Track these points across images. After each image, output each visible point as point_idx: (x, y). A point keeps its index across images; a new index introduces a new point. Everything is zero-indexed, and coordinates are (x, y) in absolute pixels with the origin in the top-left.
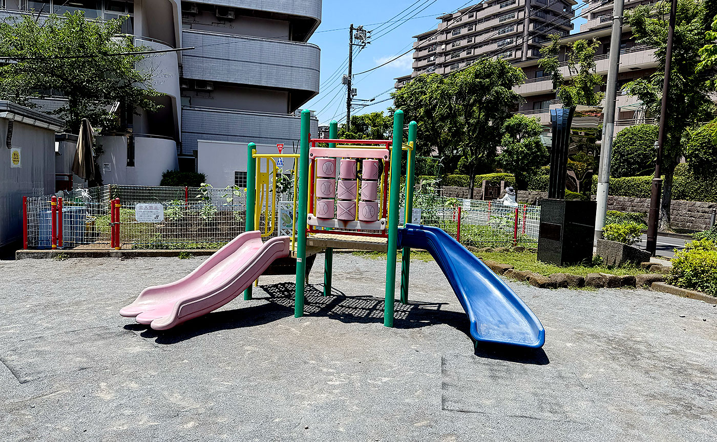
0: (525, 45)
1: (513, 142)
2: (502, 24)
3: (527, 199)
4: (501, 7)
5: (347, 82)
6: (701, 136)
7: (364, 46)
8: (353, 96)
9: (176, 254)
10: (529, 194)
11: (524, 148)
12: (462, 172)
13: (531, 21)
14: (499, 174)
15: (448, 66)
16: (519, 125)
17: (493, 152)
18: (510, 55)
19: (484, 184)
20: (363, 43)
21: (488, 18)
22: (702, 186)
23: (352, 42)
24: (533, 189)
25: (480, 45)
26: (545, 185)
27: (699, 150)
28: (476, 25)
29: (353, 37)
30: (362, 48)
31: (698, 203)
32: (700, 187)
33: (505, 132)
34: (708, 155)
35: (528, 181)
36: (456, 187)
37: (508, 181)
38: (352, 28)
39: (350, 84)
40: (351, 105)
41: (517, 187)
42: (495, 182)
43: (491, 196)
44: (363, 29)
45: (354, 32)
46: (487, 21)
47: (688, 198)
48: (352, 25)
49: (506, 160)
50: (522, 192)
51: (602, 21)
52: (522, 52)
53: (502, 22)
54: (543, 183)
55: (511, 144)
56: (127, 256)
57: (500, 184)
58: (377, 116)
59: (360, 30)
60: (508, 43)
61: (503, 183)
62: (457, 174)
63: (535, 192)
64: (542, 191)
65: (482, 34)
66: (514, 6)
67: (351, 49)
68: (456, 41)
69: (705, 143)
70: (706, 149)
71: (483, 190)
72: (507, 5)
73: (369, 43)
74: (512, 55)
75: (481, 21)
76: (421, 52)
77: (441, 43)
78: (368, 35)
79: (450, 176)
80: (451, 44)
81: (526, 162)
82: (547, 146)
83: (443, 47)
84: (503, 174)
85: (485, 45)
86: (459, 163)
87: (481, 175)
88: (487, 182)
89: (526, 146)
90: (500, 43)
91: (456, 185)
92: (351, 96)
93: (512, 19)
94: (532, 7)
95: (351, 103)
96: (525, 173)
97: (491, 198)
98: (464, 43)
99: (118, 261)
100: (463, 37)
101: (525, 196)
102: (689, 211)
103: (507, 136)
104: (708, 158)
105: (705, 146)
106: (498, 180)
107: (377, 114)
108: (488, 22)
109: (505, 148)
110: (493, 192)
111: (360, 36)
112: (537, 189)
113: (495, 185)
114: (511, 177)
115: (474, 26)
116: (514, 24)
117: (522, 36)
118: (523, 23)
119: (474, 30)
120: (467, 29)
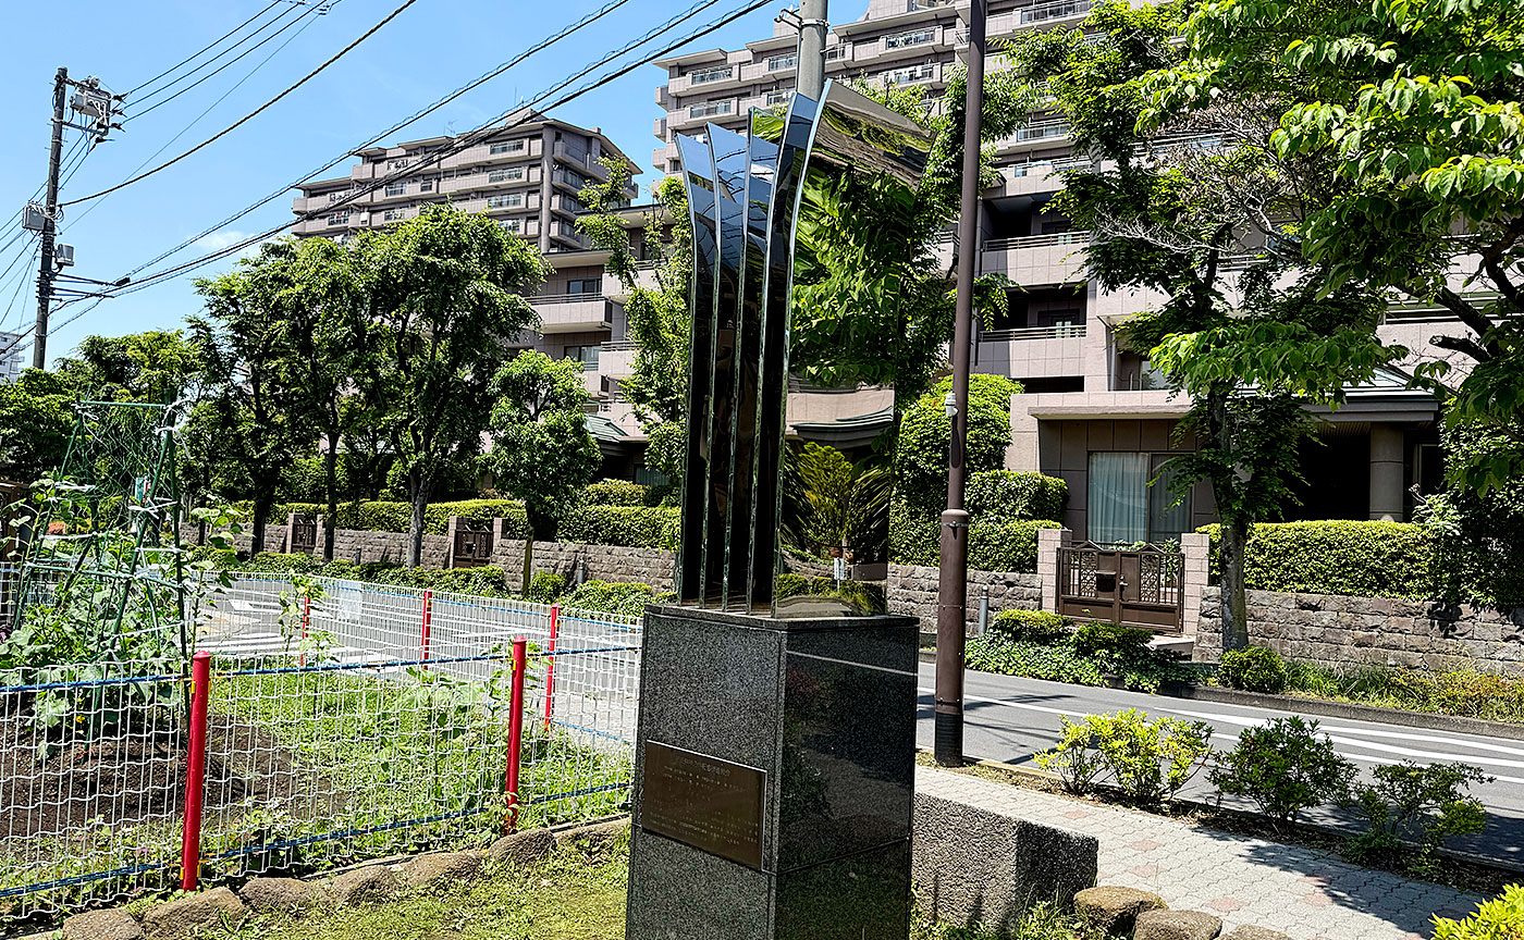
0: (543, 237)
1: (520, 419)
2: (497, 187)
3: (555, 561)
4: (493, 152)
5: (44, 225)
6: (918, 423)
7: (103, 134)
8: (60, 266)
10: (561, 550)
11: (547, 435)
12: (398, 496)
13: (555, 190)
14: (490, 502)
16: (534, 377)
17: (471, 445)
19: (452, 527)
20: (100, 126)
21: (465, 170)
22: (926, 531)
23: (60, 116)
24: (570, 539)
26: (595, 528)
27: (916, 453)
28: (439, 180)
29: (67, 104)
30: (98, 140)
31: (920, 570)
32: (922, 534)
33: (498, 394)
34: (934, 464)
35: (557, 519)
36: (382, 533)
37: (509, 520)
38: (62, 79)
39: (53, 229)
40: (51, 291)
41: (530, 533)
42: (478, 522)
43: (469, 556)
44: (101, 86)
45: (70, 91)
46: (462, 175)
47: (899, 558)
48: (64, 72)
49: (505, 466)
50: (543, 545)
53: (495, 184)
54: (591, 523)
55: (514, 423)
57: (491, 527)
58: (162, 340)
59: (91, 89)
60: (508, 229)
61: (498, 522)
62: (387, 499)
63: (572, 546)
64: (589, 543)
66: (519, 153)
67: (58, 136)
68: (394, 208)
69: (927, 437)
70: (931, 450)
71: (451, 539)
72: (504, 150)
73: (118, 127)
75: (448, 173)
76: (311, 222)
77: (360, 207)
78: (114, 103)
79: (368, 504)
80: (383, 213)
81: (552, 470)
82: (597, 439)
83: (365, 216)
84: (499, 502)
86: (391, 472)
87: (446, 504)
88: (460, 521)
89: (551, 430)
91: (383, 527)
92: (54, 266)
93: (516, 180)
94: (556, 161)
95: (54, 284)
96: (549, 498)
97: (469, 560)
98: (412, 214)
100: (410, 202)
101: (550, 554)
102: (903, 587)
103: (504, 402)
104: (935, 470)
105: (927, 445)
106: (487, 516)
107: (161, 337)
108: (464, 177)
109: (502, 434)
110: (472, 545)
111: (90, 104)
112: (579, 537)
113: (479, 528)
114: (517, 507)
115: (434, 182)
116: (520, 190)
117: (537, 218)
118: (538, 191)
119: (434, 190)
120: (418, 186)
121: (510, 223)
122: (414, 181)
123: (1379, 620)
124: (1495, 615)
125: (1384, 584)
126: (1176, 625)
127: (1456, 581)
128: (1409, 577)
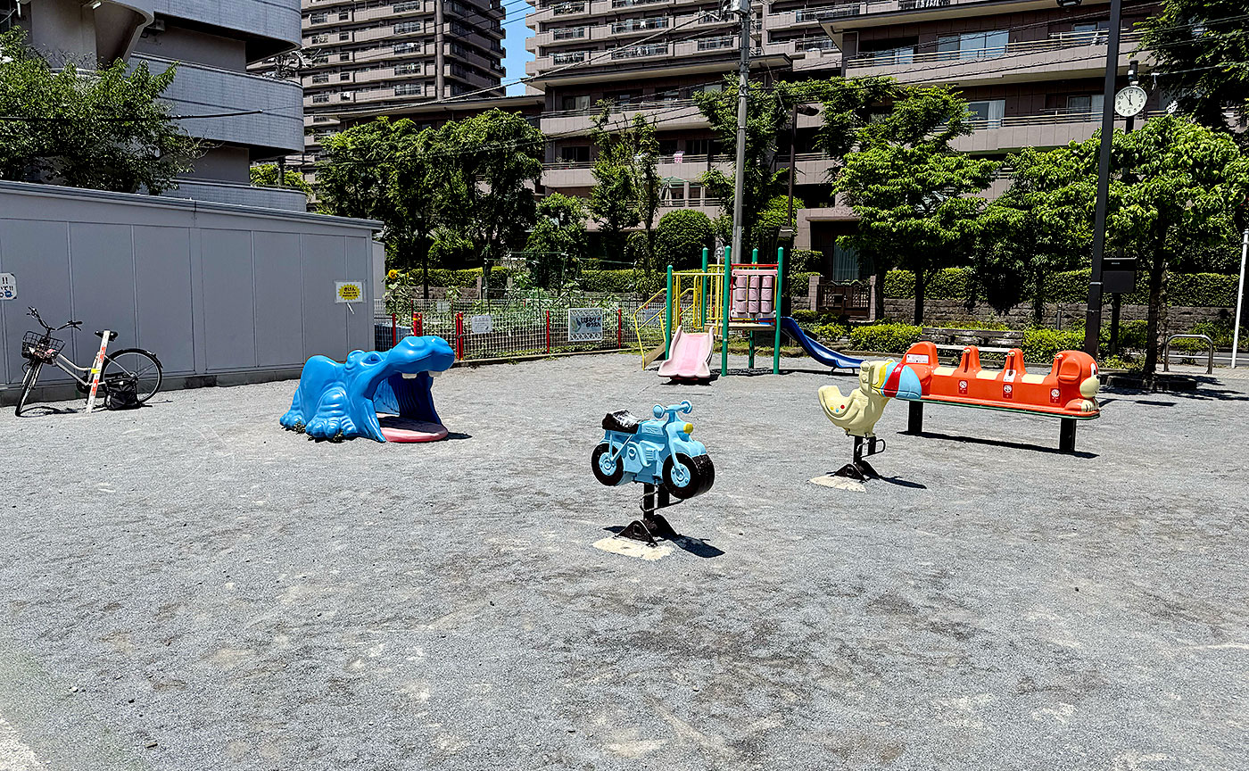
0: (438, 56)
9: (506, 361)
13: (446, 19)
15: (309, 75)
18: (417, 70)
25: (363, 46)
28: (354, 11)
46: (371, 7)
51: (557, 37)
52: (436, 68)
53: (398, 14)
56: (475, 365)
60: (412, 50)
65: (365, 28)
68: (318, 34)
74: (419, 70)
75: (361, 6)
80: (310, 38)
85: (372, 48)
90: (399, 47)
93: (415, 11)
98: (334, 39)
99: (470, 369)
100: (332, 29)
108: (373, 9)
115: (350, 13)
116: (419, 19)
117: (433, 40)
118: (433, 19)
119: (350, 19)
120: (337, 16)
121: (412, 45)
122: (334, 12)
123: (946, 309)
124: (987, 304)
125: (948, 294)
126: (866, 315)
127: (974, 292)
128: (959, 291)
